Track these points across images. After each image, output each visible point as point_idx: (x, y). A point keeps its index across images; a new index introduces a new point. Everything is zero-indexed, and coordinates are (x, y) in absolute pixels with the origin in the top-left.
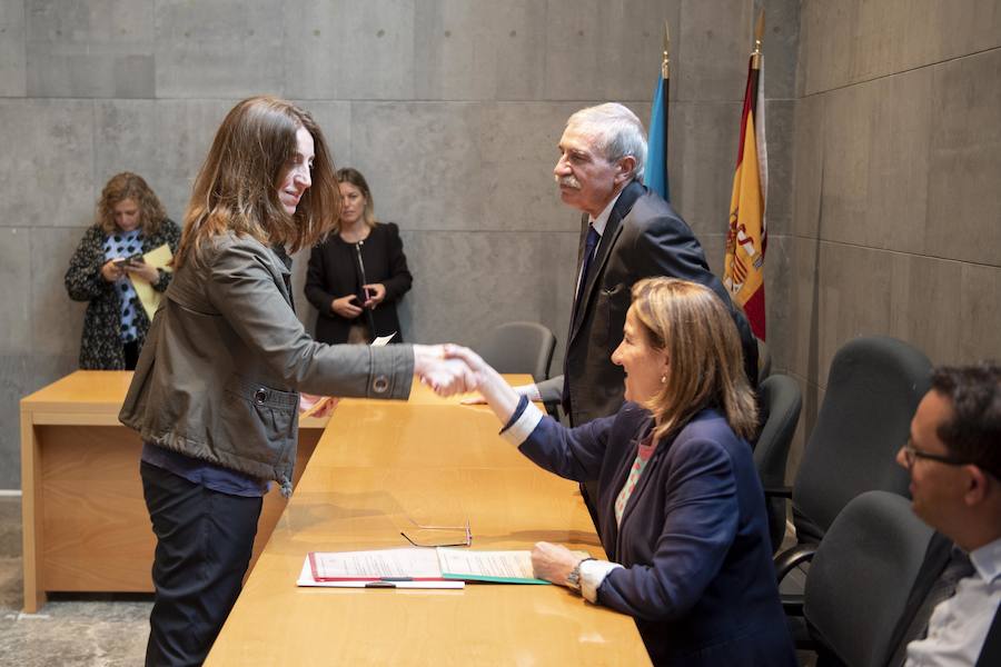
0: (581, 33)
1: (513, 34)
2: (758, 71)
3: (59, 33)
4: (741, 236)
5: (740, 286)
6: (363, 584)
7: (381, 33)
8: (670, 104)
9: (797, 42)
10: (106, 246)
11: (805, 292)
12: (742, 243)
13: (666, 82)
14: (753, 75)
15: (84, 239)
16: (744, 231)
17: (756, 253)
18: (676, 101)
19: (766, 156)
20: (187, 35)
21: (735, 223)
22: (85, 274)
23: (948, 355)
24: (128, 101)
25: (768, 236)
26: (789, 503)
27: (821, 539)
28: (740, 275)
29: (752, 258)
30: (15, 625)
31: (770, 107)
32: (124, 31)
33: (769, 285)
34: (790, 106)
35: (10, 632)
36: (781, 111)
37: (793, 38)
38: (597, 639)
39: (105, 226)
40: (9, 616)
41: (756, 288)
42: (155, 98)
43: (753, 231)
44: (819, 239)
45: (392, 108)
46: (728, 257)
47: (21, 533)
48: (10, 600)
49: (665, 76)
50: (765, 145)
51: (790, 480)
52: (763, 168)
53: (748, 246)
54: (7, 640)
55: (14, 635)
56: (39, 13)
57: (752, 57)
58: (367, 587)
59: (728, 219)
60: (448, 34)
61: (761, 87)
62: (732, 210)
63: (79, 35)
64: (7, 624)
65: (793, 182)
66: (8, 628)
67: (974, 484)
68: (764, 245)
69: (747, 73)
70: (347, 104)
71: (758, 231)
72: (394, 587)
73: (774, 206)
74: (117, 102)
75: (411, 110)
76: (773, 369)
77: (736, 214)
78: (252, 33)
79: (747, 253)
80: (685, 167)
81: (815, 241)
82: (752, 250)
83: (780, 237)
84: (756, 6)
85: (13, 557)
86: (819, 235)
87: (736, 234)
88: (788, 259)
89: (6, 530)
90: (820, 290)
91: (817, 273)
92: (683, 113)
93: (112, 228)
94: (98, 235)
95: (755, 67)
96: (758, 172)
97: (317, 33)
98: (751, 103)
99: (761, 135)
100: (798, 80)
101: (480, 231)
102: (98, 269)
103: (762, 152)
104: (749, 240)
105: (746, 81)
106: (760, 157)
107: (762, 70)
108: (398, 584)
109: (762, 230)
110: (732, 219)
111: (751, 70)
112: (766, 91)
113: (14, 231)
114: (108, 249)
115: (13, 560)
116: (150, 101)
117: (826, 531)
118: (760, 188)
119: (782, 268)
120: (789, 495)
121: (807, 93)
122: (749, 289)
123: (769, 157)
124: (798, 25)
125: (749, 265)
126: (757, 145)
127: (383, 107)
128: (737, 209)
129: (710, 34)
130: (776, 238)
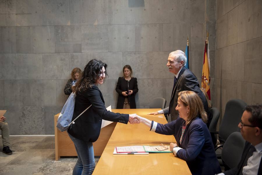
0: (170, 37)
1: (156, 38)
2: (207, 44)
3: (62, 40)
4: (205, 79)
5: (205, 89)
6: (127, 153)
7: (128, 38)
8: (189, 51)
10: (72, 83)
11: (219, 90)
12: (205, 80)
13: (188, 47)
14: (206, 45)
15: (68, 82)
16: (205, 77)
17: (208, 82)
20: (88, 39)
21: (203, 76)
22: (68, 89)
23: (250, 103)
24: (76, 53)
25: (211, 79)
26: (218, 135)
27: (224, 142)
28: (205, 87)
30: (54, 163)
31: (210, 52)
32: (75, 39)
33: (211, 89)
34: (214, 51)
35: (52, 165)
36: (213, 53)
37: (214, 37)
38: (177, 164)
39: (72, 79)
40: (52, 162)
42: (81, 52)
43: (207, 77)
44: (221, 79)
45: (131, 53)
46: (202, 83)
47: (55, 144)
48: (53, 158)
49: (188, 45)
50: (209, 60)
51: (218, 130)
52: (209, 64)
53: (206, 81)
54: (52, 167)
55: (53, 166)
56: (58, 36)
57: (206, 41)
58: (128, 154)
59: (202, 75)
60: (142, 38)
61: (208, 47)
62: (203, 73)
63: (66, 40)
64: (52, 163)
65: (215, 67)
66: (52, 164)
67: (257, 131)
68: (210, 80)
69: (205, 45)
70: (121, 53)
72: (134, 154)
73: (211, 72)
74: (74, 54)
75: (135, 54)
76: (212, 107)
77: (203, 74)
78: (101, 39)
79: (206, 82)
81: (220, 80)
82: (207, 81)
83: (213, 79)
84: (206, 31)
85: (53, 149)
87: (204, 78)
88: (215, 83)
89: (51, 143)
90: (222, 90)
91: (221, 86)
92: (192, 53)
93: (74, 79)
94: (71, 81)
95: (207, 43)
97: (115, 38)
98: (206, 51)
100: (216, 46)
101: (150, 79)
102: (71, 88)
104: (206, 79)
105: (205, 46)
106: (208, 62)
108: (135, 153)
109: (209, 77)
110: (203, 75)
111: (206, 44)
112: (209, 48)
113: (53, 81)
114: (73, 84)
115: (53, 150)
116: (80, 53)
117: (226, 141)
118: (208, 68)
119: (214, 85)
120: (218, 133)
121: (218, 48)
122: (207, 90)
123: (210, 62)
124: (215, 34)
125: (207, 85)
126: (208, 59)
127: (129, 53)
128: (204, 73)
129: (197, 37)
130: (212, 79)
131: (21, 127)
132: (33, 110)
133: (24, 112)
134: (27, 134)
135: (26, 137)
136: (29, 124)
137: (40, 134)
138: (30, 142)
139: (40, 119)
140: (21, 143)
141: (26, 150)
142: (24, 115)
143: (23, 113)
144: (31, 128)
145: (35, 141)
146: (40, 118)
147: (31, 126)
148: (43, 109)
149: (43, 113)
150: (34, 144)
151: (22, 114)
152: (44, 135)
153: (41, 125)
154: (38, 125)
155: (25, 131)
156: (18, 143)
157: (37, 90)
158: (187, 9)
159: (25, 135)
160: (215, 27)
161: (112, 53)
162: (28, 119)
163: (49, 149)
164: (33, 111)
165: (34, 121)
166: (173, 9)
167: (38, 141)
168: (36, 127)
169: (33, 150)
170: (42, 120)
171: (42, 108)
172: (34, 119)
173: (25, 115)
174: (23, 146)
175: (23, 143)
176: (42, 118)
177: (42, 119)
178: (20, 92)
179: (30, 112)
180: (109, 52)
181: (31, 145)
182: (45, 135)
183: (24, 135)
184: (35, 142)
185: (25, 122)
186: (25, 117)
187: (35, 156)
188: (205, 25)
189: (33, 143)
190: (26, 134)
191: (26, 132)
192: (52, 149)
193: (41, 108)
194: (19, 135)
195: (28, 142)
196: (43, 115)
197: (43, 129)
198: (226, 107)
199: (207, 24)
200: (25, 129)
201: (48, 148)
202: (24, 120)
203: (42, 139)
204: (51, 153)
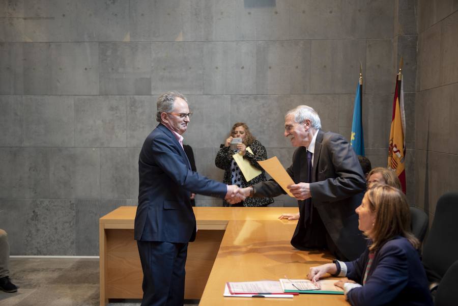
0: (325, 67)
1: (297, 67)
2: (400, 81)
4: (395, 149)
5: (395, 170)
7: (243, 68)
8: (363, 95)
9: (416, 69)
11: (422, 173)
12: (395, 152)
13: (361, 86)
14: (399, 83)
16: (396, 147)
17: (401, 156)
18: (365, 94)
19: (404, 116)
20: (164, 69)
24: (141, 96)
25: (406, 149)
28: (394, 166)
29: (400, 158)
31: (405, 96)
32: (139, 68)
33: (406, 170)
34: (414, 95)
36: (410, 98)
37: (414, 67)
41: (402, 171)
42: (151, 95)
43: (400, 147)
44: (428, 150)
45: (247, 98)
46: (389, 158)
48: (93, 302)
49: (360, 84)
50: (404, 112)
52: (403, 121)
53: (398, 153)
56: (105, 61)
57: (398, 76)
59: (389, 142)
60: (270, 68)
61: (402, 88)
62: (391, 139)
63: (121, 70)
65: (415, 127)
68: (404, 153)
70: (229, 97)
71: (402, 147)
73: (408, 137)
74: (136, 97)
75: (255, 99)
77: (392, 140)
78: (190, 68)
79: (397, 156)
80: (369, 121)
81: (426, 151)
82: (399, 155)
83: (411, 150)
84: (398, 55)
85: (93, 284)
86: (428, 148)
87: (392, 148)
88: (414, 159)
89: (90, 273)
90: (429, 172)
91: (427, 164)
92: (368, 98)
95: (399, 79)
96: (401, 123)
97: (217, 68)
98: (397, 94)
99: (402, 108)
100: (416, 85)
103: (403, 114)
104: (398, 151)
105: (395, 85)
106: (402, 116)
107: (402, 81)
108: (265, 295)
109: (403, 147)
110: (391, 142)
111: (397, 81)
112: (404, 89)
113: (94, 149)
115: (94, 285)
116: (148, 96)
118: (402, 129)
119: (412, 163)
121: (421, 89)
122: (399, 171)
123: (406, 117)
124: (416, 62)
125: (398, 161)
126: (401, 111)
127: (244, 98)
128: (393, 138)
129: (379, 66)
130: (409, 150)
131: (29, 239)
132: (55, 206)
133: (36, 210)
134: (41, 254)
135: (39, 260)
136: (45, 235)
137: (66, 255)
138: (47, 269)
139: (68, 224)
140: (29, 272)
141: (39, 286)
142: (35, 217)
143: (34, 212)
144: (48, 242)
145: (58, 267)
146: (67, 222)
147: (49, 238)
148: (74, 205)
149: (74, 213)
150: (56, 275)
151: (33, 214)
152: (74, 255)
153: (68, 237)
154: (63, 236)
155: (36, 248)
156: (24, 271)
157: (63, 166)
158: (360, 11)
159: (38, 255)
160: (416, 48)
161: (210, 96)
162: (43, 223)
163: (86, 284)
164: (54, 208)
165: (56, 229)
166: (331, 12)
167: (62, 267)
168: (58, 240)
169: (54, 285)
170: (71, 227)
171: (72, 203)
172: (56, 224)
173: (37, 215)
174: (34, 277)
175: (34, 270)
176: (70, 222)
177: (72, 224)
178: (30, 170)
179: (47, 209)
180: (204, 95)
181: (51, 276)
182: (77, 255)
183: (35, 255)
184: (56, 269)
185: (38, 230)
186: (37, 220)
187: (59, 298)
188: (396, 44)
189: (54, 271)
190: (39, 253)
191: (39, 249)
192: (91, 285)
193: (70, 202)
194: (25, 255)
195: (43, 270)
196: (74, 216)
197: (72, 243)
198: (437, 207)
199: (399, 41)
200: (38, 243)
201: (84, 282)
202: (36, 225)
203: (71, 265)
204: (91, 293)
